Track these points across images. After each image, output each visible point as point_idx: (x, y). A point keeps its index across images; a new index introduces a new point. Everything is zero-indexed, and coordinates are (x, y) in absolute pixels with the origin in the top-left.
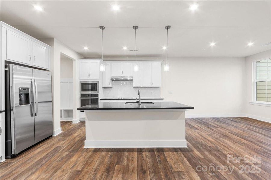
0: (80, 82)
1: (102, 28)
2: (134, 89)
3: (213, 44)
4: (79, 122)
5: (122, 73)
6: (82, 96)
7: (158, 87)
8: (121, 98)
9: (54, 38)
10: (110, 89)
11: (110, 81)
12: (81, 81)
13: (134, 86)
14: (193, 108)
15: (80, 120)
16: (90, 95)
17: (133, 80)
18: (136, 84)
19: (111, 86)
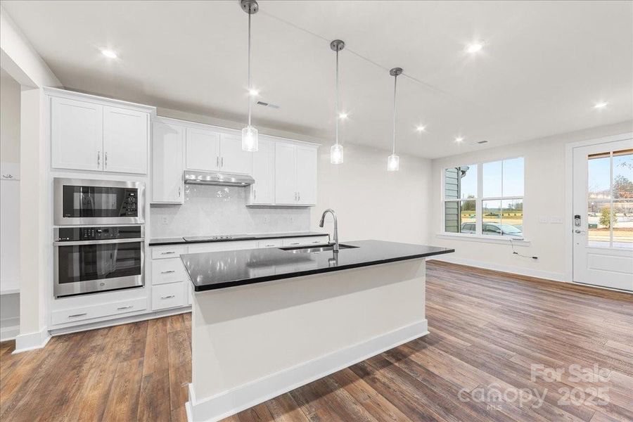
0: (56, 181)
2: (246, 210)
3: (421, 128)
4: (49, 338)
5: (220, 162)
7: (305, 207)
8: (224, 238)
10: (172, 209)
11: (182, 183)
13: (252, 202)
14: (453, 251)
15: (50, 331)
17: (254, 186)
18: (259, 195)
19: (181, 200)
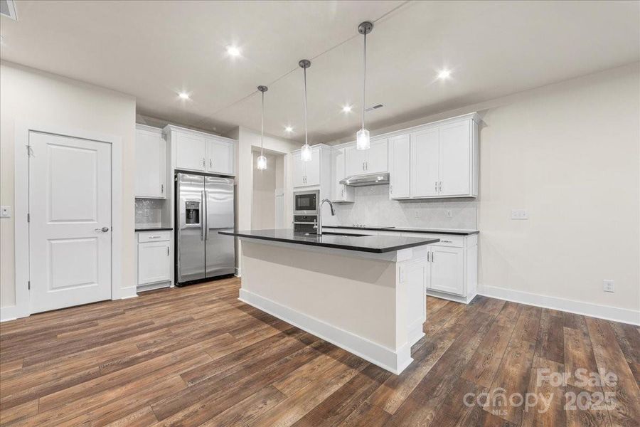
0: (294, 193)
1: (262, 89)
2: (398, 205)
5: (365, 167)
6: (297, 218)
9: (238, 127)
11: (344, 187)
12: (295, 191)
13: (392, 196)
16: (306, 217)
19: (345, 199)
